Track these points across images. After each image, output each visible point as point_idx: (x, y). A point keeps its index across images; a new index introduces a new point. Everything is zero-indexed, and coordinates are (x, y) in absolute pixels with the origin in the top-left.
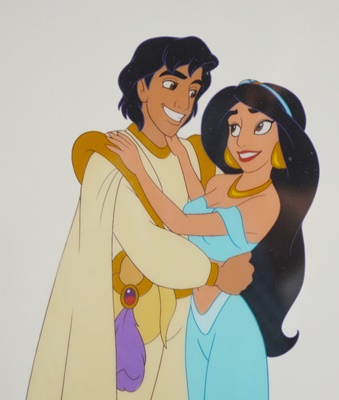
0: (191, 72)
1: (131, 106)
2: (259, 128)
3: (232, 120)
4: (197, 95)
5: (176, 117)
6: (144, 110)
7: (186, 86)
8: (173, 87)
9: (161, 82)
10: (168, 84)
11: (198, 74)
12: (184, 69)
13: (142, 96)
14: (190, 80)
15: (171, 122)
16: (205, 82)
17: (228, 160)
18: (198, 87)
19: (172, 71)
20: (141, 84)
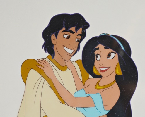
0: (76, 30)
1: (49, 47)
2: (109, 56)
3: (96, 52)
4: (80, 41)
5: (70, 51)
6: (54, 48)
7: (74, 37)
8: (68, 37)
9: (62, 35)
10: (66, 36)
11: (80, 31)
12: (73, 29)
13: (54, 42)
14: (76, 34)
15: (68, 54)
16: (83, 35)
17: (95, 71)
18: (80, 37)
19: (67, 30)
20: (53, 36)
